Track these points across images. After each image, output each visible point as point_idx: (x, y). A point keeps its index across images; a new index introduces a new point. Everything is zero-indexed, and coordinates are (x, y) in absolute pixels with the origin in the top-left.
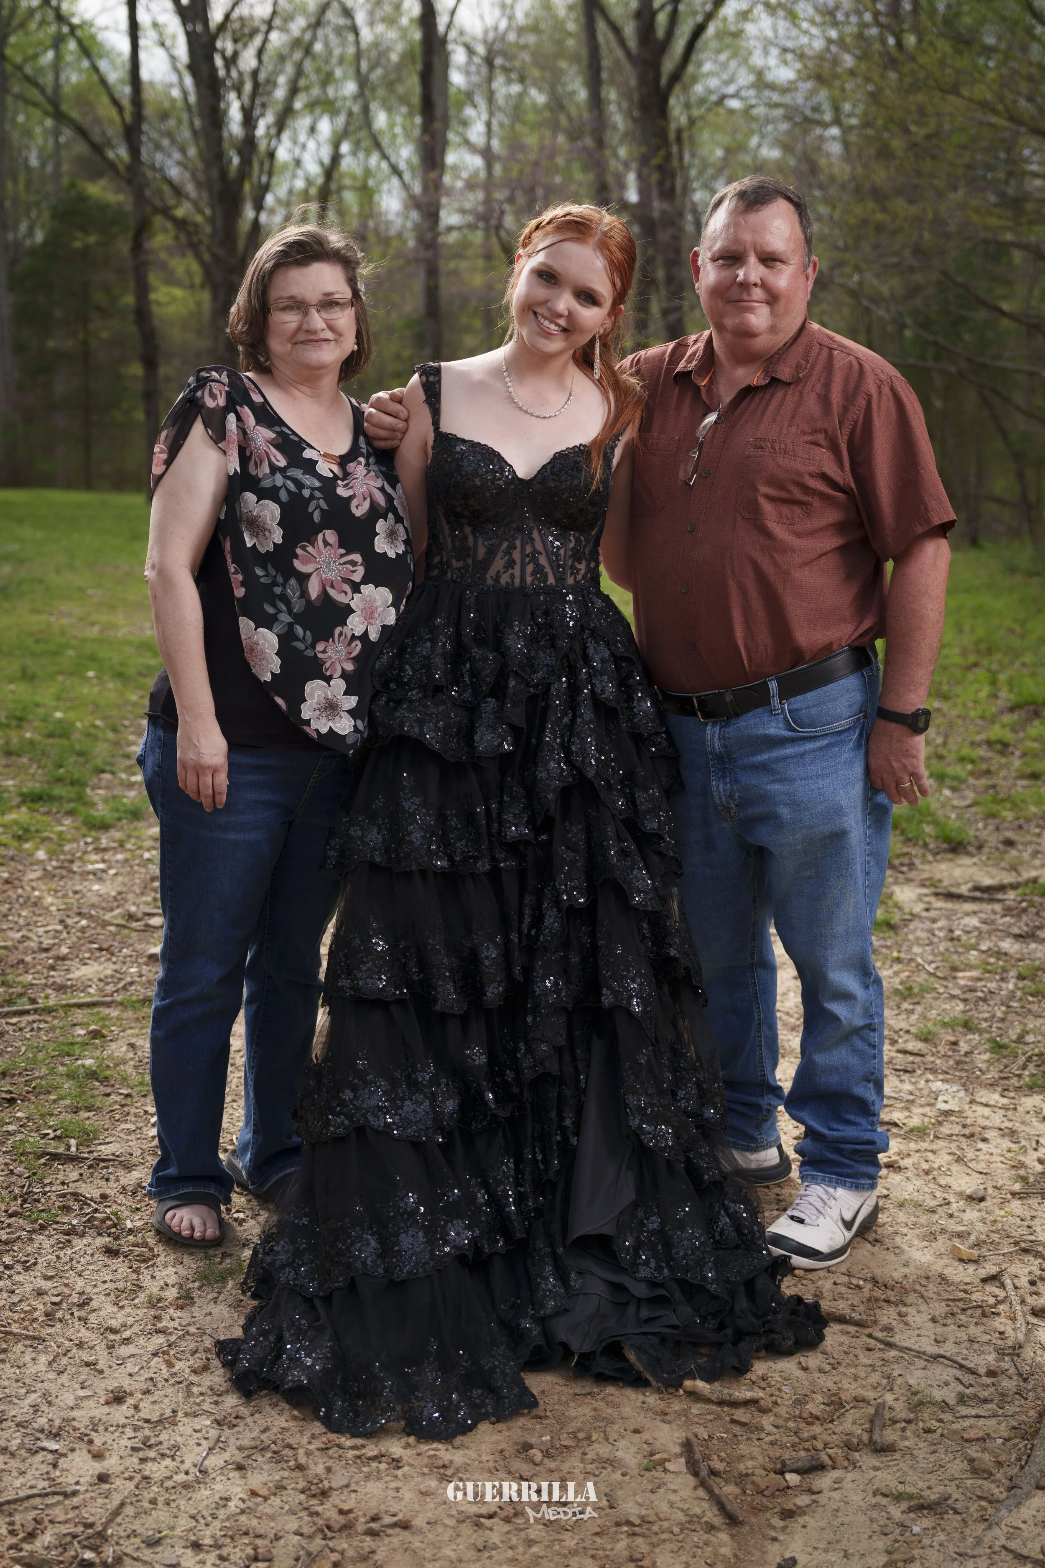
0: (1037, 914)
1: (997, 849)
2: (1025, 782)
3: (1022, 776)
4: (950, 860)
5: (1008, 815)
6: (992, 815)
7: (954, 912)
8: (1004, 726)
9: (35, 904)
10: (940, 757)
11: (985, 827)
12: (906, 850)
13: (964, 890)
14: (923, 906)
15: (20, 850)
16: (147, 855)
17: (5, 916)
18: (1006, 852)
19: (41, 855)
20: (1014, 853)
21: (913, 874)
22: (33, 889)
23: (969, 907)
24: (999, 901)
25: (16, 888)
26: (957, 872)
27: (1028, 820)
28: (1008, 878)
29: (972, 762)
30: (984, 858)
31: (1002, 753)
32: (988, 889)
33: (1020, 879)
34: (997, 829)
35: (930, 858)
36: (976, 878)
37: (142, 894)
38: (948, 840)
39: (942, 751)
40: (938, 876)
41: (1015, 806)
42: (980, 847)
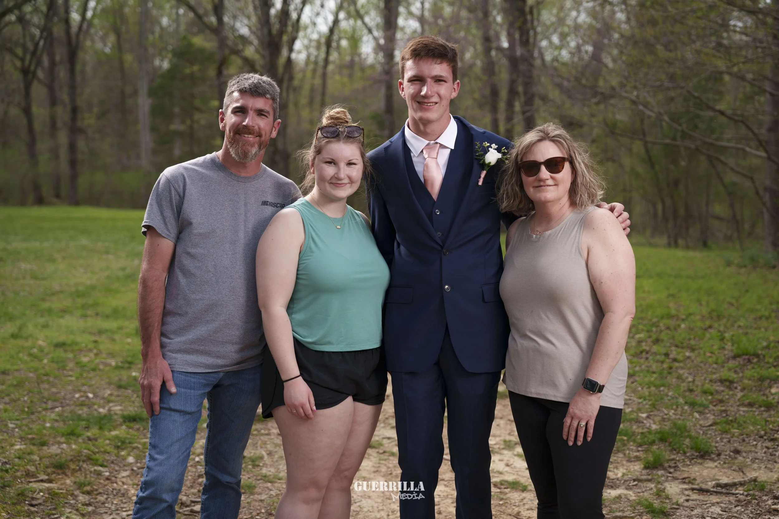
0: (758, 504)
1: (730, 456)
2: (745, 409)
3: (743, 405)
4: (701, 464)
5: (736, 431)
6: (726, 432)
7: (704, 503)
8: (730, 369)
9: (123, 495)
10: (691, 391)
11: (721, 439)
12: (672, 457)
13: (710, 485)
14: (685, 498)
15: (118, 456)
16: (197, 459)
17: (103, 503)
18: (736, 458)
19: (131, 459)
20: (741, 458)
21: (677, 474)
22: (123, 483)
23: (714, 499)
24: (733, 494)
25: (112, 483)
26: (705, 472)
27: (748, 435)
28: (738, 478)
29: (712, 394)
30: (722, 463)
31: (730, 388)
32: (726, 486)
33: (746, 479)
34: (729, 442)
35: (688, 463)
36: (718, 477)
37: (192, 487)
38: (698, 450)
39: (691, 386)
40: (693, 476)
41: (740, 425)
42: (719, 455)
